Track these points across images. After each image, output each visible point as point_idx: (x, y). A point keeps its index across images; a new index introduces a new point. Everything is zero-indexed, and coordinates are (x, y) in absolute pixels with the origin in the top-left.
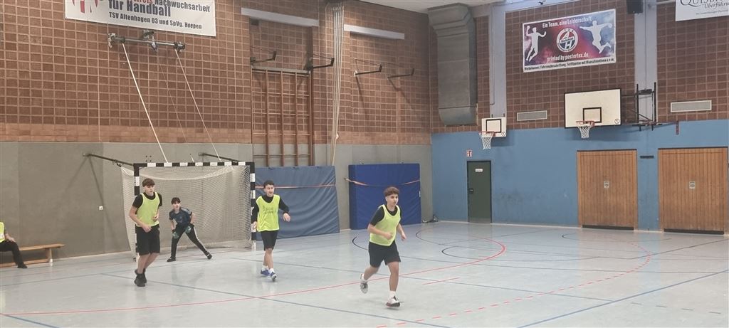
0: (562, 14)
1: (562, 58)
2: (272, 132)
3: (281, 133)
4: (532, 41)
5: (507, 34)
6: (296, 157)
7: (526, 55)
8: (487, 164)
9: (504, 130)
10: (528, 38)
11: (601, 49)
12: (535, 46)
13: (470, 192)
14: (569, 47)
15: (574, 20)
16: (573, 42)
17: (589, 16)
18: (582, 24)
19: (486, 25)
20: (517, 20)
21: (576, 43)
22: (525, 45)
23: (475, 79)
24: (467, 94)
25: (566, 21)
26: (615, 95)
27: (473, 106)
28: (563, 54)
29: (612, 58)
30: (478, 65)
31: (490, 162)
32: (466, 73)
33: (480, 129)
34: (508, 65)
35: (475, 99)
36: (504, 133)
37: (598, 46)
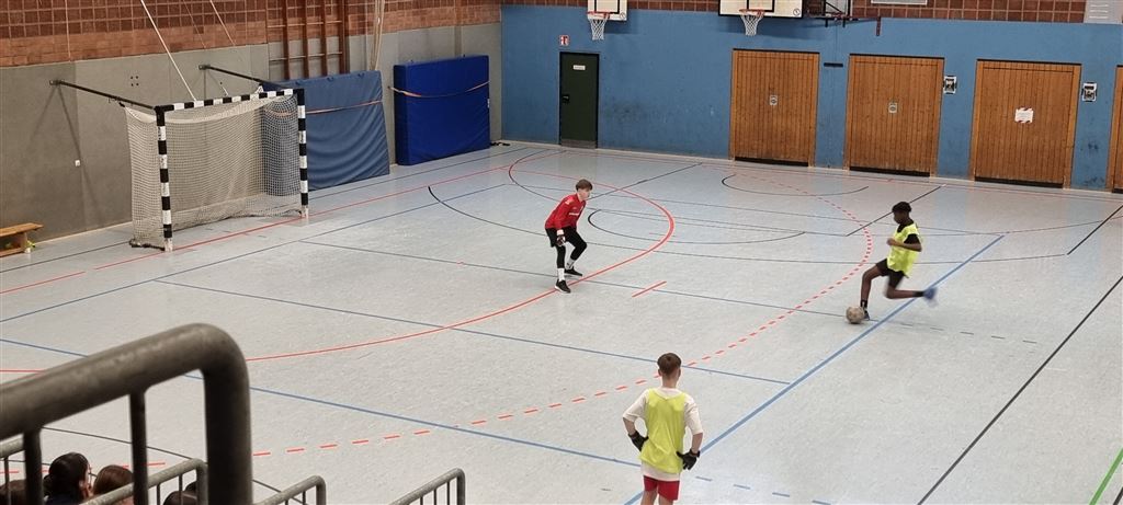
2: (292, 22)
3: (304, 22)
6: (323, 59)
8: (592, 59)
9: (624, 9)
13: (564, 100)
31: (598, 56)
33: (585, 4)
36: (622, 17)
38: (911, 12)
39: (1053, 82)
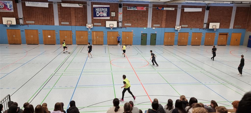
1: (0, 9)
11: (10, 9)
16: (3, 6)
17: (6, 1)
18: (5, 3)
26: (14, 19)
29: (12, 11)
37: (9, 8)
38: (32, 24)
39: (52, 32)
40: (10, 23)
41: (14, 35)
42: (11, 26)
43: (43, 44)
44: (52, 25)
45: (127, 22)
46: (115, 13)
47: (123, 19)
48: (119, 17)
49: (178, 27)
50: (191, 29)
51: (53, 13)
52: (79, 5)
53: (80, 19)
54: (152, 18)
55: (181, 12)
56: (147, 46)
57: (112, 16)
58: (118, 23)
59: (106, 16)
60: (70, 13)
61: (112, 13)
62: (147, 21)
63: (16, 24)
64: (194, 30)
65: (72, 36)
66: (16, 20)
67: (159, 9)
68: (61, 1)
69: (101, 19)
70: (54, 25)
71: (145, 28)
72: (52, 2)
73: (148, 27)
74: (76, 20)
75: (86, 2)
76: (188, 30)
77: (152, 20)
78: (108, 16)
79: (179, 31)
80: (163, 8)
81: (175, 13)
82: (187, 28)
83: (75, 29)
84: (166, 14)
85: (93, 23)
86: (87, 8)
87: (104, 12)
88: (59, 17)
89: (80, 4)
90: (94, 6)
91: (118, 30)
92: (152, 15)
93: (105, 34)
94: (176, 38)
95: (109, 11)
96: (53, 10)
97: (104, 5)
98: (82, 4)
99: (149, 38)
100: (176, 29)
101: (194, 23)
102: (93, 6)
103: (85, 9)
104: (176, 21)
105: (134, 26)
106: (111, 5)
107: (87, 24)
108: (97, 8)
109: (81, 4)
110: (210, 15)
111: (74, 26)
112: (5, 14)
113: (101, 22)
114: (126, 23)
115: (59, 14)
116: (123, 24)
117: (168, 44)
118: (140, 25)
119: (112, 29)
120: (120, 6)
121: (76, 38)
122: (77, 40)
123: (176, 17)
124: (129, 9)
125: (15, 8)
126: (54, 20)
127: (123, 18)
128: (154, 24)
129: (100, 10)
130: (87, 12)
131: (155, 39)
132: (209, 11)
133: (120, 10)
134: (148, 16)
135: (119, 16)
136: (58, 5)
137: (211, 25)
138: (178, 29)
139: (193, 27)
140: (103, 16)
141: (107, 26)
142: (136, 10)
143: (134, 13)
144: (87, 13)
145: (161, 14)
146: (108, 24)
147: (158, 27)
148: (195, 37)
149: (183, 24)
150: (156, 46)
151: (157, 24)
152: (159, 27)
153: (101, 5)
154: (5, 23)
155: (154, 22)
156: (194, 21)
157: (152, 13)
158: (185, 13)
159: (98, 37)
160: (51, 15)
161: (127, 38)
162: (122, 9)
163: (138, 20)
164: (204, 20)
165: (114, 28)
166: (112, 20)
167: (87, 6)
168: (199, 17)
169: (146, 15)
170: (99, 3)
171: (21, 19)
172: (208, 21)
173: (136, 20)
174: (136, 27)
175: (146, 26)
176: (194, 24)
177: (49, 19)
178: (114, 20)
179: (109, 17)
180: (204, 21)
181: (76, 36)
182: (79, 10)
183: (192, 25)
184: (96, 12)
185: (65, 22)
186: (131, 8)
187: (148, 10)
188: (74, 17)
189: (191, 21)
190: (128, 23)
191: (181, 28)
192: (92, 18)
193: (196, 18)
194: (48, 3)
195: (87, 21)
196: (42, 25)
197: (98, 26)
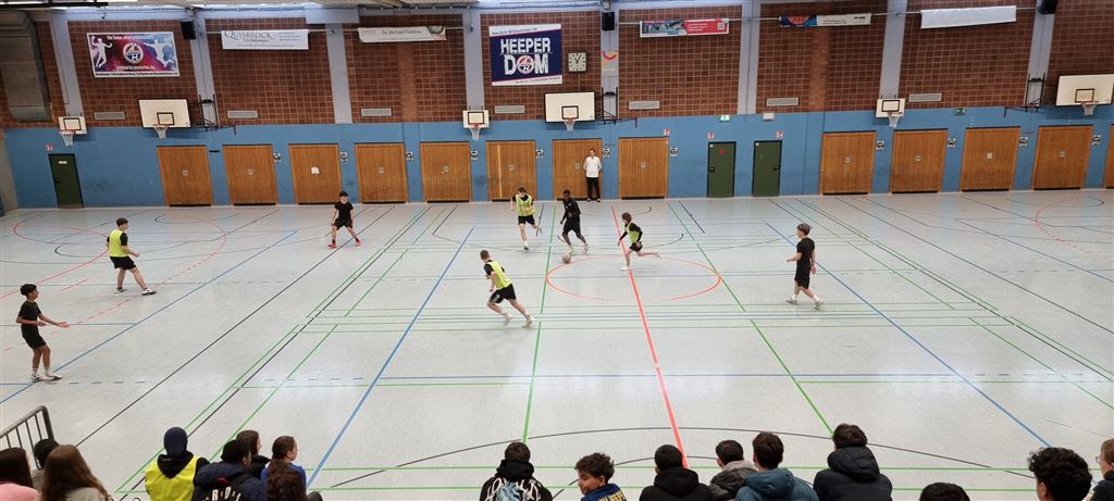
0: (125, 30)
1: (131, 68)
4: (99, 50)
5: (72, 41)
7: (95, 62)
8: (71, 157)
9: (84, 127)
10: (94, 47)
11: (165, 63)
12: (103, 55)
13: (56, 182)
14: (135, 60)
15: (137, 36)
16: (139, 55)
17: (150, 35)
18: (145, 41)
19: (49, 30)
20: (80, 29)
21: (142, 56)
22: (93, 53)
23: (45, 80)
24: (39, 93)
25: (128, 36)
26: (183, 103)
27: (47, 106)
28: (132, 65)
29: (175, 72)
30: (47, 68)
31: (73, 155)
32: (33, 74)
33: (58, 125)
34: (77, 70)
35: (47, 98)
36: (84, 131)
37: (162, 61)
38: (250, 122)
39: (326, 153)
40: (166, 120)
41: (183, 167)
42: (173, 132)
43: (295, 203)
44: (325, 122)
45: (643, 92)
46: (584, 55)
47: (621, 81)
48: (603, 74)
49: (889, 106)
50: (961, 113)
51: (328, 71)
52: (433, 32)
53: (435, 91)
54: (759, 66)
55: (906, 31)
56: (738, 201)
57: (571, 69)
58: (599, 99)
59: (547, 71)
60: (396, 70)
61: (572, 57)
62: (737, 83)
63: (191, 124)
64: (975, 116)
65: (406, 163)
66: (189, 108)
67: (792, 24)
68: (357, 21)
69: (524, 88)
70: (333, 121)
71: (727, 118)
72: (322, 26)
73: (741, 110)
74: (418, 98)
75: (461, 16)
76: (945, 117)
77: (760, 77)
78: (553, 71)
79: (895, 126)
80: (813, 17)
81: (873, 38)
82: (939, 105)
83: (417, 133)
84: (827, 48)
85: (489, 105)
86: (462, 40)
87: (538, 57)
88: (351, 88)
89: (434, 28)
90: (494, 31)
91: (602, 131)
92: (761, 54)
93: (543, 153)
94: (882, 156)
95: (561, 51)
96: (327, 60)
97: (537, 22)
98: (443, 24)
99: (744, 164)
100: (879, 114)
101: (974, 81)
102: (487, 34)
103: (456, 46)
104: (879, 79)
105: (673, 108)
106: (568, 20)
107: (465, 113)
108: (505, 38)
109: (440, 28)
110: (1059, 36)
111: (413, 121)
112: (148, 85)
113: (525, 101)
114: (636, 99)
115: (350, 77)
116: (622, 104)
117: (842, 189)
118: (703, 102)
119: (570, 128)
120: (608, 22)
121: (423, 174)
122: (424, 180)
123: (880, 56)
124: (647, 32)
125: (185, 61)
126: (331, 99)
127: (620, 75)
128: (769, 95)
129: (520, 45)
130: (463, 57)
131: (777, 168)
132: (1052, 16)
133: (610, 42)
134: (738, 61)
135: (603, 69)
136: (346, 37)
137: (1069, 90)
138: (890, 112)
139: (972, 99)
140: (532, 75)
141: (553, 115)
142: (685, 37)
143: (675, 52)
144: (463, 63)
145: (801, 47)
146: (557, 107)
147: (790, 109)
148: (984, 151)
149: (918, 91)
150: (780, 197)
151: (783, 95)
152: (796, 109)
153: (522, 23)
154: (148, 121)
155: (768, 86)
156: (975, 70)
157: (761, 43)
158: (925, 37)
159: (511, 168)
160: (320, 83)
161: (643, 165)
162: (617, 36)
163: (691, 79)
164: (1027, 62)
165: (580, 125)
166: (574, 90)
167: (462, 34)
168: (1003, 51)
169: (730, 55)
170: (514, 15)
171: (209, 101)
172: (1050, 67)
173: (683, 80)
174: (681, 114)
175: (730, 105)
176: (975, 87)
177: (314, 99)
178: (583, 90)
179: (561, 77)
180: (1027, 68)
181: (423, 165)
182: (432, 52)
183: (966, 93)
184: (503, 58)
185: (376, 106)
186: (658, 29)
187: (740, 32)
188: (412, 85)
189: (960, 70)
190: (644, 99)
191: (906, 107)
192: (485, 85)
193: (986, 58)
194: (306, 31)
195: (465, 96)
196: (288, 122)
197: (511, 117)
